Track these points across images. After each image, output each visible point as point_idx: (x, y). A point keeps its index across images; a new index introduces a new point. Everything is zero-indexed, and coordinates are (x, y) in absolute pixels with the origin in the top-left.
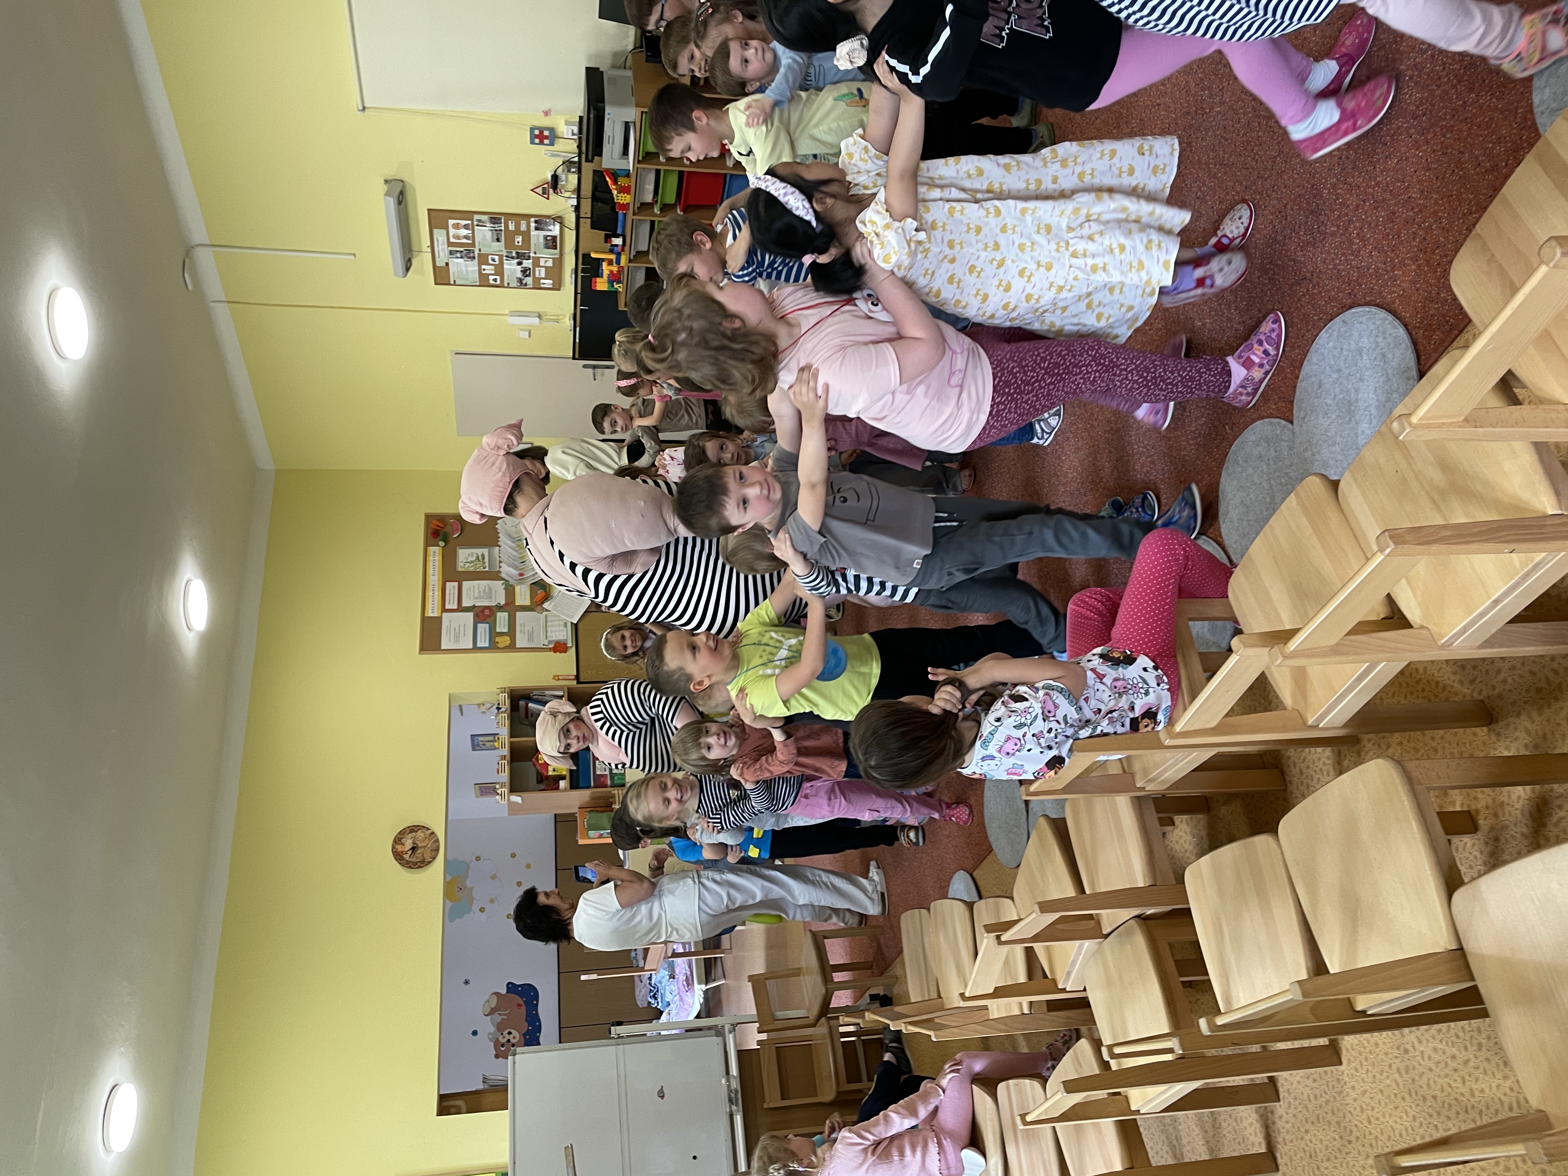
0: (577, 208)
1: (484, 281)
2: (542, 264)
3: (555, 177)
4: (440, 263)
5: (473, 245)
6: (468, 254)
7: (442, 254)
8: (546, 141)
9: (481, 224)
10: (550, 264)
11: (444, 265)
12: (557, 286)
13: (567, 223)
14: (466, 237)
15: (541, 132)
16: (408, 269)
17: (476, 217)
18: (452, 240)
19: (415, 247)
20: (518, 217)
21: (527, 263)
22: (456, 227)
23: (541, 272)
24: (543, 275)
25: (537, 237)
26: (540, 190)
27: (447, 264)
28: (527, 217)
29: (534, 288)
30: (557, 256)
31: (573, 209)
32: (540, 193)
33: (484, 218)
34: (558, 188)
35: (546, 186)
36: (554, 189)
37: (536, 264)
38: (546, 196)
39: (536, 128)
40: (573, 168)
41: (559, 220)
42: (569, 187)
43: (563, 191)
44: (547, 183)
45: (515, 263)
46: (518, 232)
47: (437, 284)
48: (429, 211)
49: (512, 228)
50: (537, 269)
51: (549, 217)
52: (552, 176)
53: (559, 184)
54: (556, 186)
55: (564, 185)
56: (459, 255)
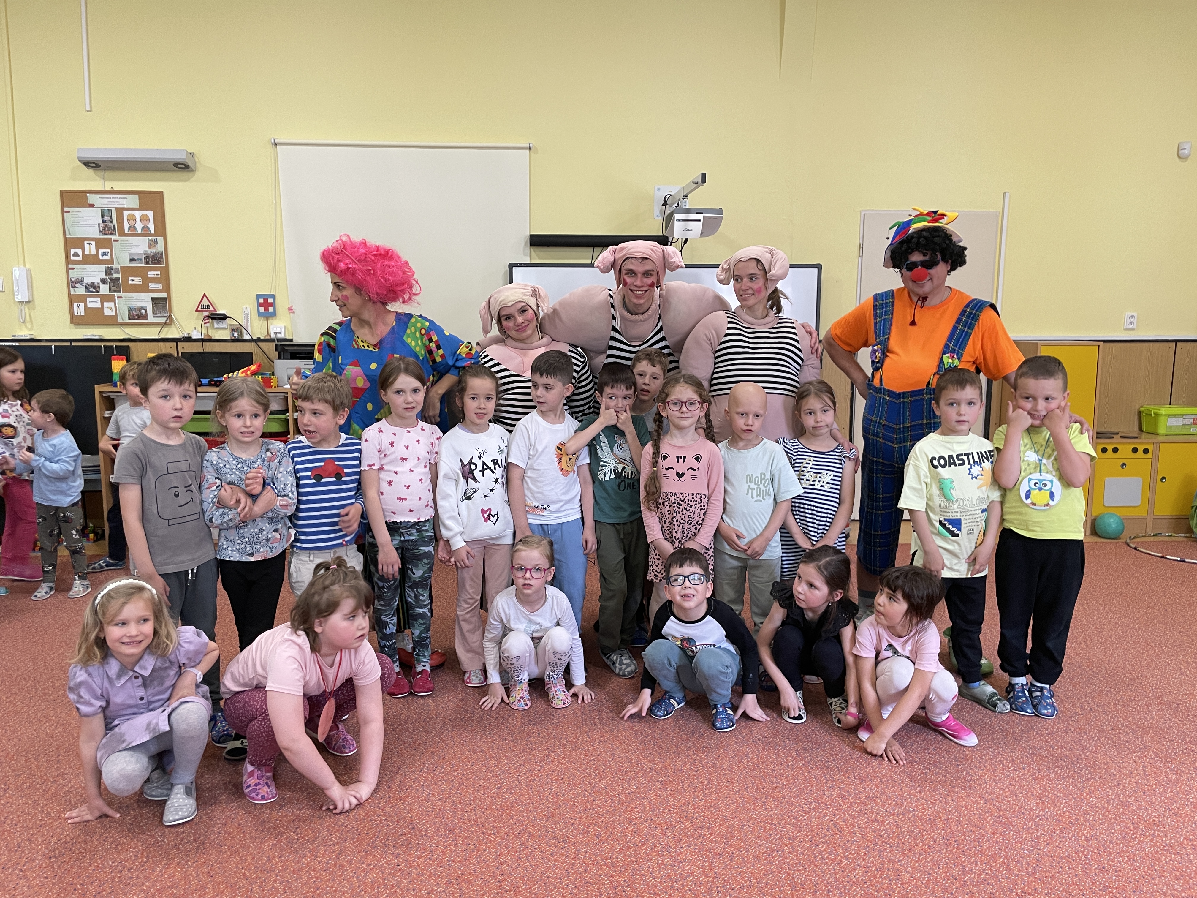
0: (188, 339)
1: (70, 243)
2: (106, 304)
3: (223, 317)
4: (92, 198)
6: (106, 229)
7: (105, 201)
8: (262, 309)
9: (153, 244)
10: (107, 312)
11: (90, 202)
12: (76, 321)
13: (165, 329)
14: (132, 228)
15: (272, 305)
16: (87, 164)
17: (160, 239)
18: (126, 213)
19: (108, 174)
20: (165, 279)
21: (104, 289)
22: (145, 219)
23: (94, 303)
24: (89, 305)
25: (144, 300)
26: (205, 302)
27: (92, 206)
28: (167, 288)
29: (70, 296)
30: (120, 320)
31: (186, 335)
32: (202, 304)
33: (160, 247)
34: (210, 320)
35: (211, 308)
36: (208, 317)
37: (104, 298)
38: (200, 309)
39: (274, 300)
40: (236, 334)
41: (169, 322)
42: (214, 331)
43: (208, 325)
44: (215, 310)
45: (104, 276)
46: (147, 280)
47: (62, 193)
48: (161, 193)
49: (151, 274)
50: (99, 299)
51: (170, 311)
52: (224, 314)
53: (215, 322)
54: (213, 319)
55: (216, 326)
56: (106, 218)
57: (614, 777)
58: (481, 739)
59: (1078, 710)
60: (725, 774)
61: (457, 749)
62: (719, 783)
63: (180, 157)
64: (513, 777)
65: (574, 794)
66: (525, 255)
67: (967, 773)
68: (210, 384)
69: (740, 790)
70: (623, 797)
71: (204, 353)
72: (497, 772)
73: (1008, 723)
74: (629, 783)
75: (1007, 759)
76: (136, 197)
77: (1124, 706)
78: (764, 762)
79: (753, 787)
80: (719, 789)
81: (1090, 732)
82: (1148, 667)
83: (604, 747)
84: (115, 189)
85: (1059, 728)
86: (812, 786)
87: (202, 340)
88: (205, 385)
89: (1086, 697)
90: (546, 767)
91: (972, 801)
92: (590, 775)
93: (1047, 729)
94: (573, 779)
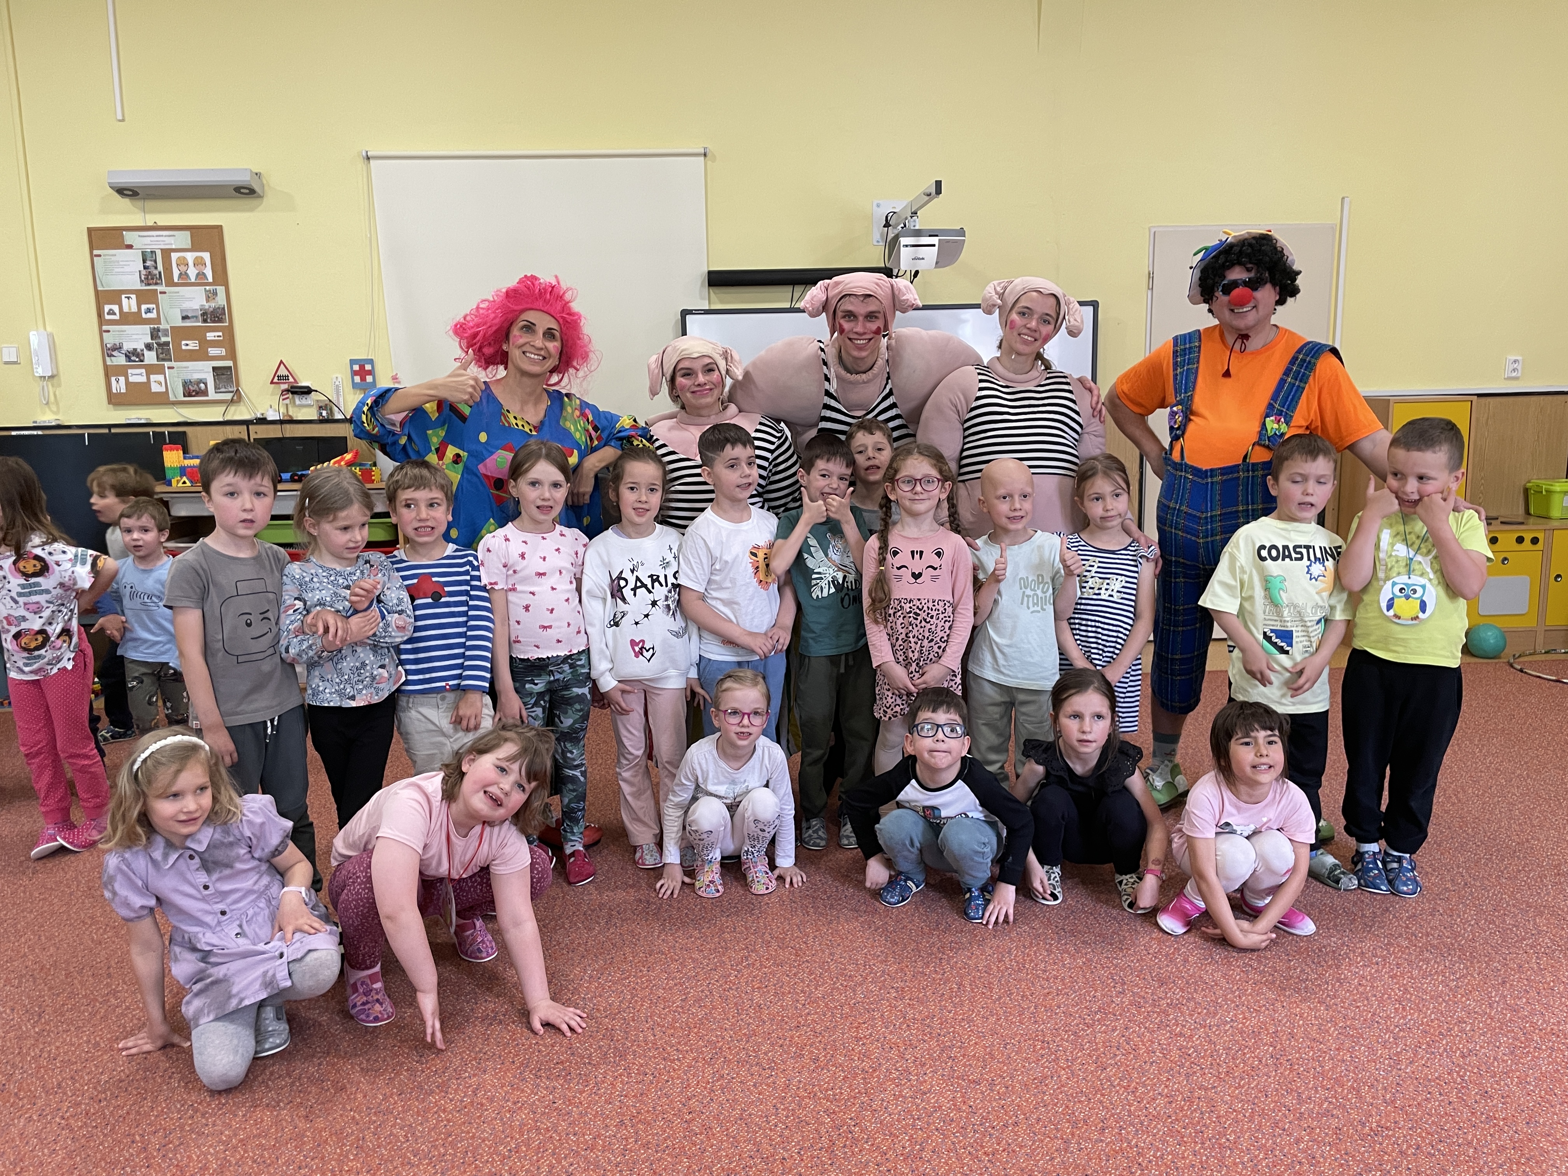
0: (262, 421)
1: (103, 297)
2: (153, 377)
3: (307, 391)
4: (130, 237)
5: (170, 283)
6: (149, 278)
7: (147, 240)
8: (357, 379)
9: (211, 296)
10: (155, 388)
11: (127, 242)
12: (115, 400)
13: (232, 409)
14: (184, 275)
15: (370, 373)
16: (121, 191)
17: (221, 290)
18: (174, 256)
19: (150, 204)
20: (229, 342)
21: (150, 357)
22: (199, 262)
23: (137, 376)
24: (132, 379)
25: (202, 371)
26: (283, 371)
27: (130, 247)
28: (232, 354)
29: (106, 368)
30: (172, 398)
31: (259, 416)
32: (279, 373)
33: (221, 300)
34: (290, 395)
35: (291, 379)
36: (287, 391)
37: (151, 370)
38: (276, 380)
39: (373, 367)
40: (324, 413)
41: (237, 398)
42: (296, 409)
43: (287, 401)
44: (296, 381)
45: (149, 340)
46: (205, 344)
47: (90, 230)
48: (219, 228)
49: (211, 336)
50: (143, 371)
51: (238, 385)
52: (308, 387)
53: (296, 397)
54: (293, 393)
55: (298, 402)
56: (148, 263)
57: (835, 983)
58: (658, 937)
59: (1449, 885)
60: (980, 978)
61: (628, 950)
62: (972, 989)
63: (243, 179)
64: (701, 985)
65: (782, 1006)
66: (702, 298)
67: (1302, 971)
68: (292, 480)
69: (1000, 998)
70: (846, 1010)
71: (283, 438)
72: (681, 978)
73: (1355, 904)
74: (854, 991)
75: (1354, 952)
76: (187, 234)
77: (1509, 878)
78: (1031, 961)
79: (1018, 994)
80: (974, 997)
81: (1464, 913)
82: (1541, 827)
83: (820, 945)
84: (160, 224)
85: (1423, 909)
86: (1096, 991)
87: (281, 422)
88: (286, 481)
89: (1458, 868)
90: (745, 972)
91: (1309, 1007)
92: (803, 981)
93: (1407, 911)
94: (781, 987)
